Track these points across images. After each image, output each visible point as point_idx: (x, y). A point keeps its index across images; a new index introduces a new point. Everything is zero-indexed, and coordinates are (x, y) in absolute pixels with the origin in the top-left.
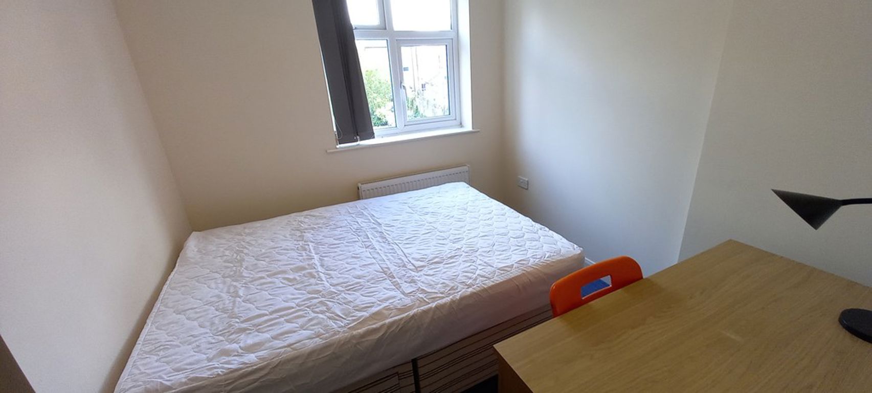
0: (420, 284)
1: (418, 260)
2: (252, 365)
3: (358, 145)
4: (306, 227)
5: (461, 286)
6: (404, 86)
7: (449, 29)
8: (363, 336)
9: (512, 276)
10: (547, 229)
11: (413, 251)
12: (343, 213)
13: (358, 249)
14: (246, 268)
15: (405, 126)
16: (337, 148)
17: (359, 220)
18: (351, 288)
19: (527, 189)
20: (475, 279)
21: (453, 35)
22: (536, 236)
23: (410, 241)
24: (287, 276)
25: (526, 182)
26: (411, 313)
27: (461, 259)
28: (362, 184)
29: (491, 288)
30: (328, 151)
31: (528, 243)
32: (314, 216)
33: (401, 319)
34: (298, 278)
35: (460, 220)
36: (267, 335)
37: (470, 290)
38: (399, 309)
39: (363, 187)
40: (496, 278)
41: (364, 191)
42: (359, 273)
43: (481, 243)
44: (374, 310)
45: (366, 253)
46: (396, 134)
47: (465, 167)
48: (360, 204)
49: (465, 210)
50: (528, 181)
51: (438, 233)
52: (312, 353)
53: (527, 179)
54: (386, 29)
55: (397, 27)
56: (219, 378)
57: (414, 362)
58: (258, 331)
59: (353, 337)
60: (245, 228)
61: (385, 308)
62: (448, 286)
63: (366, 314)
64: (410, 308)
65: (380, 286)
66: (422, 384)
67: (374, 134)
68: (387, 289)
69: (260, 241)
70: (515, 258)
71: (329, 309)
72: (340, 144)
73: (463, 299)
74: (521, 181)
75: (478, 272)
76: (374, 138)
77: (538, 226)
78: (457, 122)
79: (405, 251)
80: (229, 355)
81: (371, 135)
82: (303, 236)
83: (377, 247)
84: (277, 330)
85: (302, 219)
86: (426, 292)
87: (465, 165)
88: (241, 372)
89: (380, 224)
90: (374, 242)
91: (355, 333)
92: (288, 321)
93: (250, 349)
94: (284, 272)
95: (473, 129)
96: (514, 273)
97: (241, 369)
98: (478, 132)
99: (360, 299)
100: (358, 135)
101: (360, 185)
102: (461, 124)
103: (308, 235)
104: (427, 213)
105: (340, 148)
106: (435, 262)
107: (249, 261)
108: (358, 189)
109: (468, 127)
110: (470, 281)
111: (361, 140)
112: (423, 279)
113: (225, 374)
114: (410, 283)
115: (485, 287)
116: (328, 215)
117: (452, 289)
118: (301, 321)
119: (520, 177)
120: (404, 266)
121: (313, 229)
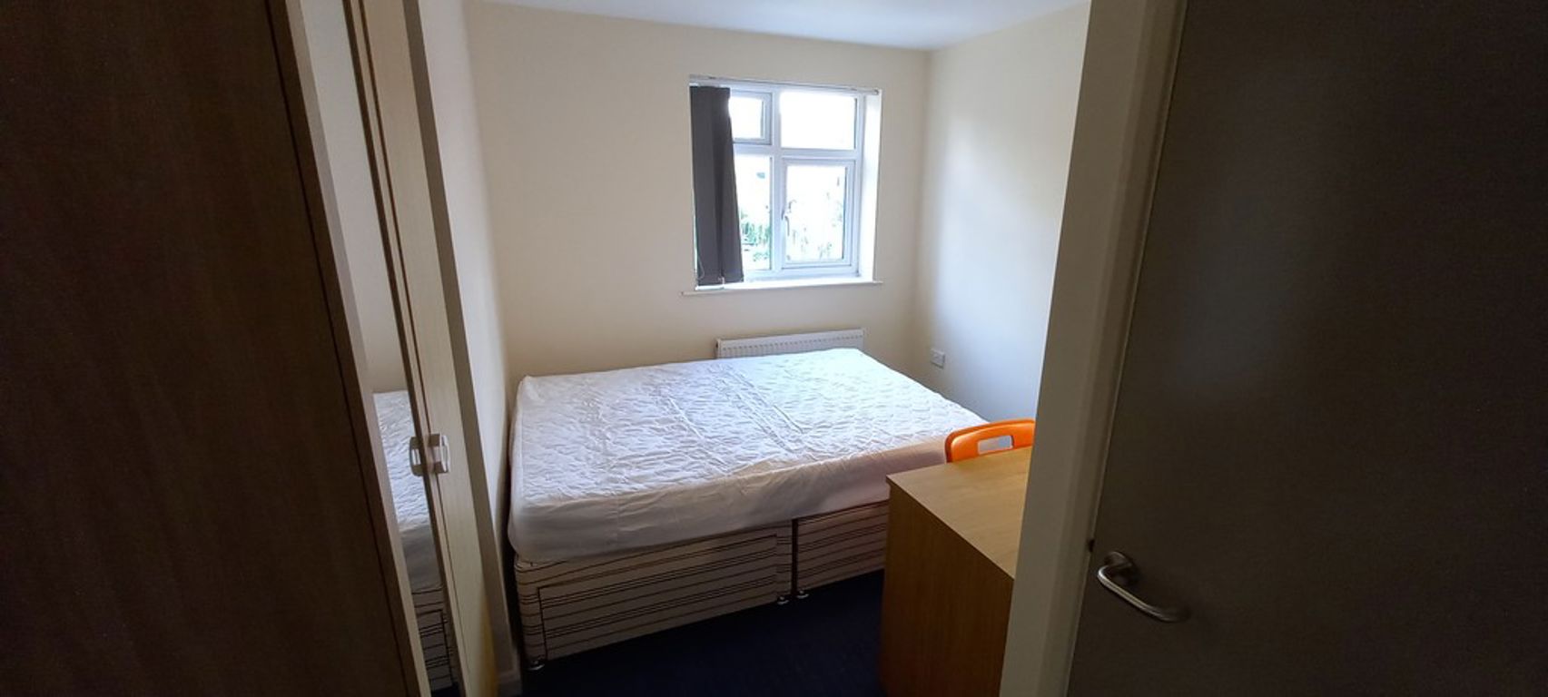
0: (806, 444)
1: (802, 423)
2: (642, 491)
3: (723, 288)
4: (660, 382)
5: (852, 449)
6: (786, 218)
7: (852, 148)
8: (748, 482)
9: (911, 444)
10: (959, 406)
11: (796, 415)
12: (703, 370)
13: (727, 407)
14: (604, 416)
15: (783, 268)
16: (695, 290)
17: (726, 380)
18: (729, 441)
19: (941, 367)
20: (869, 444)
21: (856, 156)
22: (944, 411)
23: (792, 404)
24: (653, 426)
25: (941, 358)
26: (798, 467)
27: (852, 426)
28: (722, 340)
29: (885, 453)
30: (685, 293)
31: (933, 417)
32: (666, 371)
33: (788, 471)
34: (666, 429)
35: (851, 389)
36: (652, 471)
37: (863, 453)
38: (784, 462)
39: (723, 344)
40: (892, 444)
41: (725, 349)
42: (735, 429)
43: (874, 413)
44: (759, 460)
45: (739, 413)
46: (770, 279)
47: (859, 331)
48: (722, 363)
49: (858, 378)
50: (944, 357)
51: (825, 401)
52: (699, 489)
53: (942, 353)
54: (770, 144)
55: (785, 143)
56: (613, 498)
57: (795, 523)
58: (639, 467)
59: (739, 481)
60: (584, 378)
61: (770, 460)
62: (837, 447)
63: (751, 463)
64: (796, 463)
65: (762, 443)
66: (800, 557)
67: (742, 276)
68: (770, 445)
69: (609, 392)
70: (915, 429)
71: (709, 457)
72: (700, 285)
73: (854, 460)
74: (936, 355)
75: (872, 438)
76: (743, 281)
77: (949, 402)
78: (853, 269)
79: (788, 414)
80: (617, 482)
81: (739, 277)
82: (660, 392)
83: (753, 408)
84: (658, 468)
85: (652, 373)
86: (813, 451)
87: (859, 328)
88: (633, 495)
89: (752, 386)
90: (747, 402)
91: (739, 477)
92: (667, 463)
93: (638, 480)
94: (650, 422)
95: (874, 279)
96: (914, 442)
97: (632, 493)
98: (880, 284)
99: (739, 450)
100: (723, 275)
101: (719, 341)
102: (858, 272)
103: (665, 391)
104: (809, 380)
105: (699, 290)
106: (822, 426)
107: (604, 409)
108: (717, 346)
109: (867, 276)
110: (864, 445)
111: (727, 282)
112: (810, 439)
113: (618, 495)
114: (795, 442)
115: (880, 452)
116: (684, 371)
117: (842, 450)
118: (682, 464)
119: (932, 349)
120: (787, 426)
121: (669, 384)
